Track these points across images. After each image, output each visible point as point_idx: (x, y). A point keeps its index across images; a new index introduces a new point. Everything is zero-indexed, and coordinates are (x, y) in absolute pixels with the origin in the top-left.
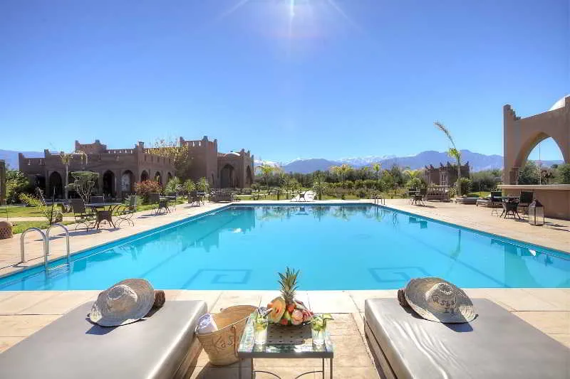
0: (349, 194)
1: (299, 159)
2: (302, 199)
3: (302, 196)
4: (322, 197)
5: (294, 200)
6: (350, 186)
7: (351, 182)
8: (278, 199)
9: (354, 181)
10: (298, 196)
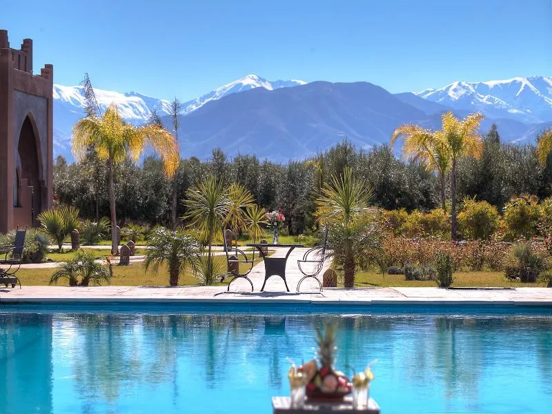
0: (477, 265)
1: (249, 81)
2: (275, 284)
3: (276, 267)
4: (359, 276)
5: (239, 285)
6: (481, 228)
7: (484, 206)
8: (174, 283)
9: (498, 202)
10: (261, 267)
